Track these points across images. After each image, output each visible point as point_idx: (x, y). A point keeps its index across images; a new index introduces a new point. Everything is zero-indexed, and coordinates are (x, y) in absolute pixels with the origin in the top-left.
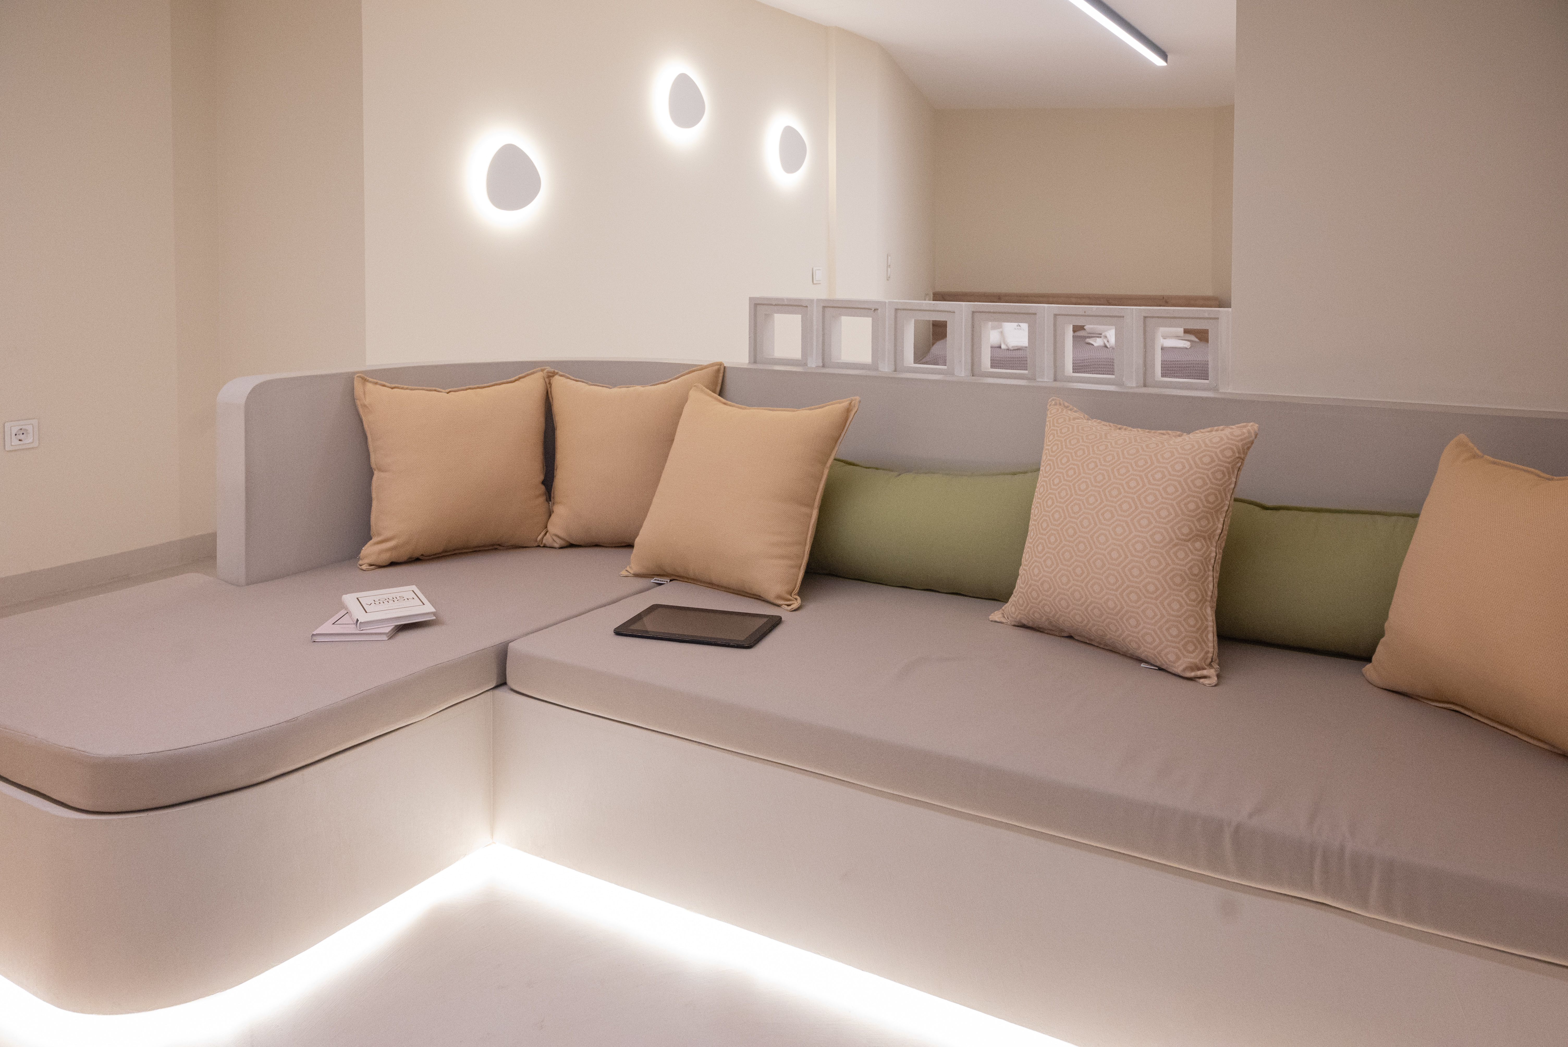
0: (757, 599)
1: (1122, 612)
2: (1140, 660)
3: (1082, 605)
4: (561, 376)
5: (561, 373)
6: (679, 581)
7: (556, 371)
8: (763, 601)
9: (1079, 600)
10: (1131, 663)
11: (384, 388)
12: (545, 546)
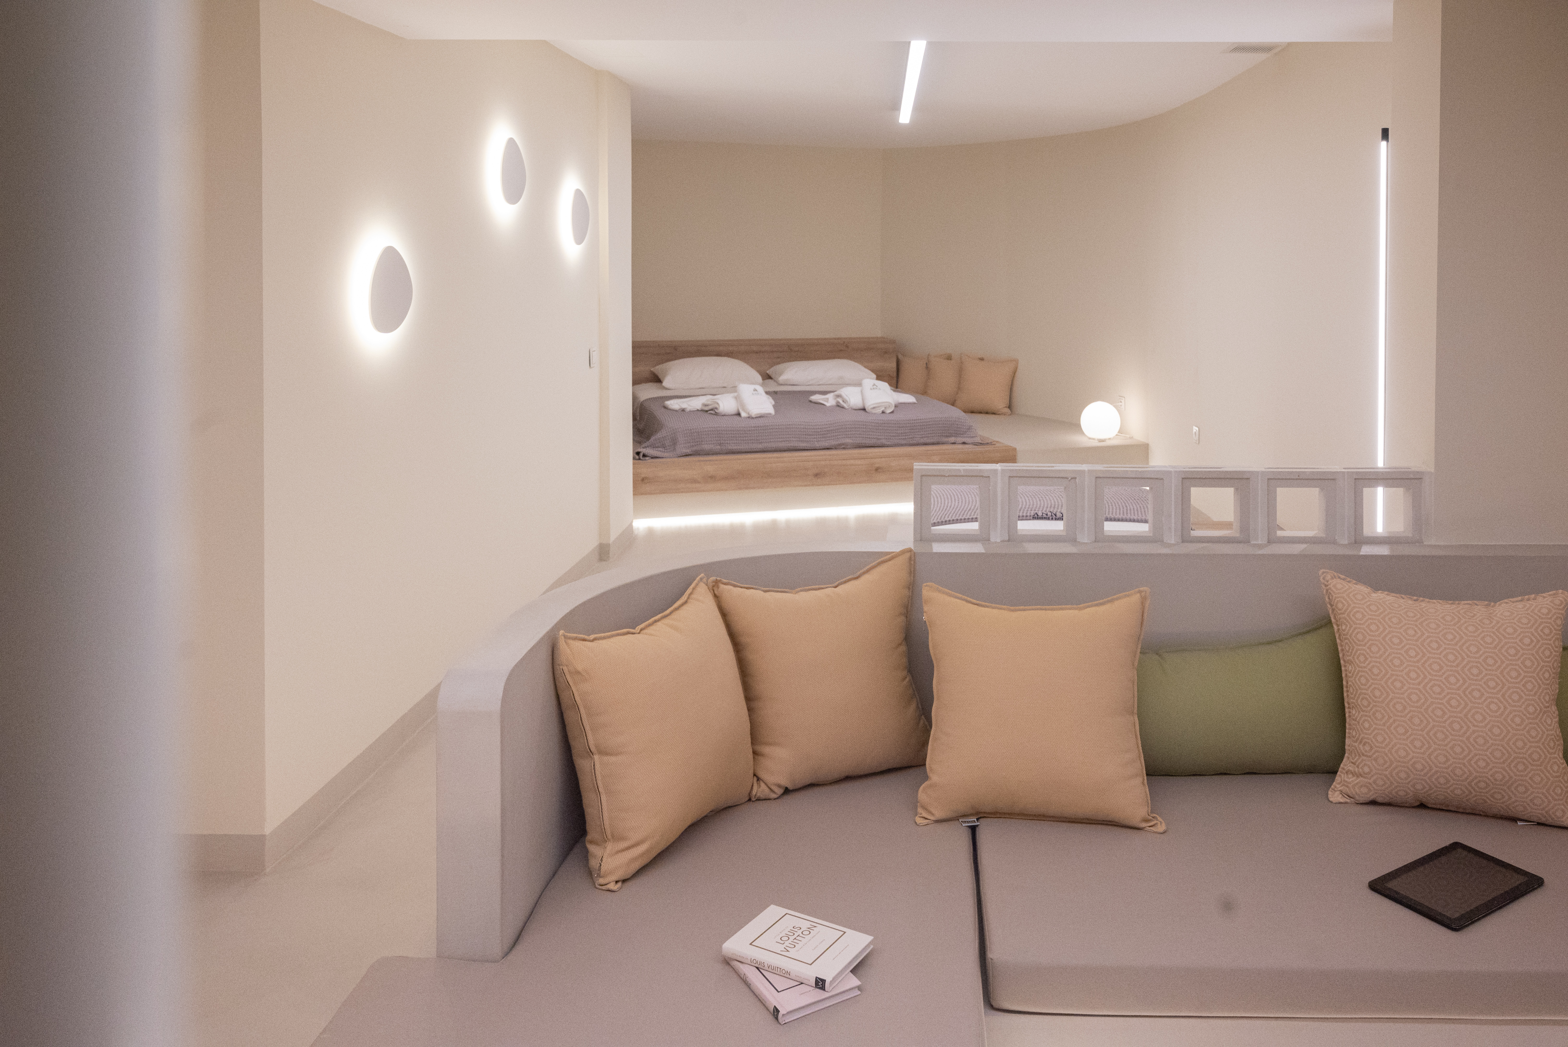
0: (1102, 824)
1: (1471, 778)
2: (1514, 820)
3: (1425, 775)
4: (725, 584)
5: (725, 581)
6: (989, 817)
7: (718, 579)
8: (1117, 826)
9: (1422, 770)
10: (1506, 823)
11: (584, 642)
12: (759, 800)
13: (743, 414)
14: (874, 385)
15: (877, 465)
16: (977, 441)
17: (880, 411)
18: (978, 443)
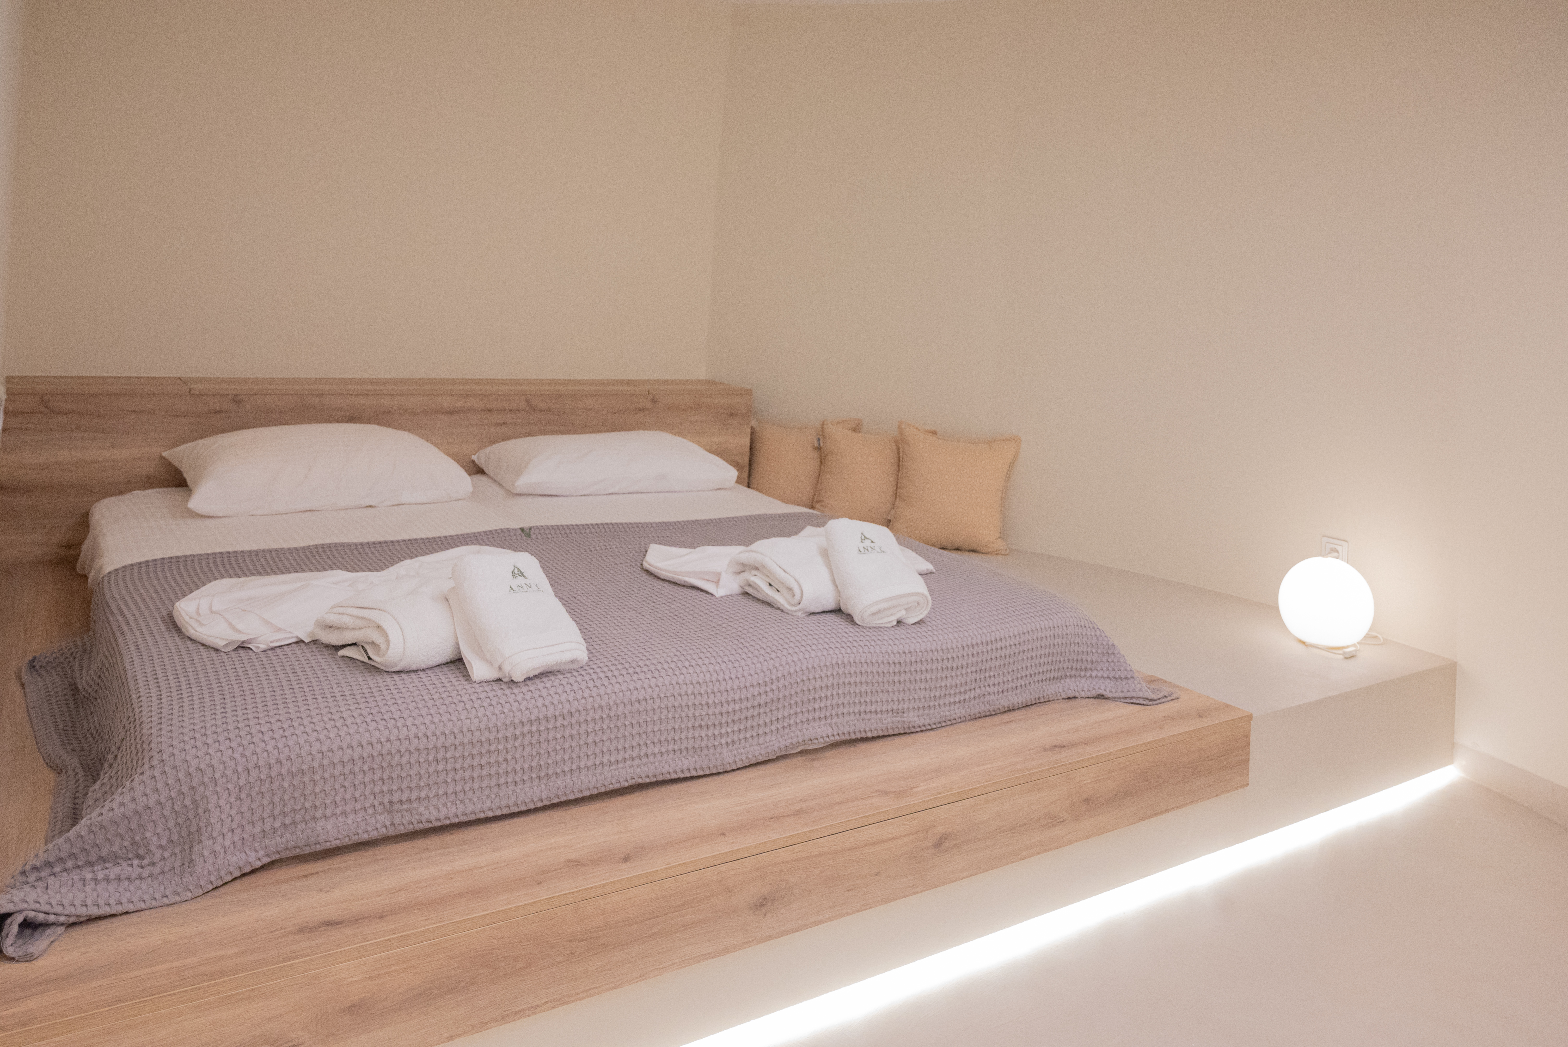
13: (479, 670)
14: (864, 538)
15: (940, 830)
16: (1140, 694)
17: (893, 620)
18: (1145, 699)
